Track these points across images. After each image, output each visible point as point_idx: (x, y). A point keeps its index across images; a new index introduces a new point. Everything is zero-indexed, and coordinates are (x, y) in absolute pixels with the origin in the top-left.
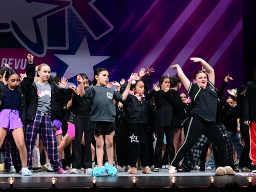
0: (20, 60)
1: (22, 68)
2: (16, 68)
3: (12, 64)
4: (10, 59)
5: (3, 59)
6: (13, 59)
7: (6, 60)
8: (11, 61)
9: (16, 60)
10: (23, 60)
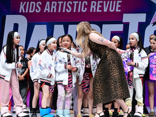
0: (108, 2)
1: (111, 10)
2: (105, 10)
3: (101, 6)
4: (99, 2)
5: (92, 2)
6: (102, 2)
7: (95, 2)
8: (100, 4)
9: (105, 2)
10: (111, 2)
